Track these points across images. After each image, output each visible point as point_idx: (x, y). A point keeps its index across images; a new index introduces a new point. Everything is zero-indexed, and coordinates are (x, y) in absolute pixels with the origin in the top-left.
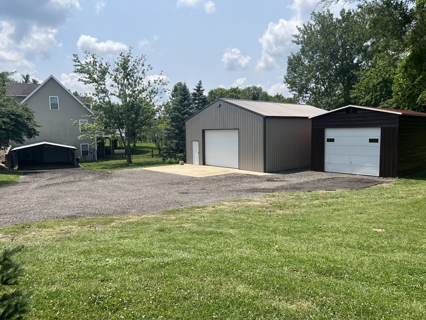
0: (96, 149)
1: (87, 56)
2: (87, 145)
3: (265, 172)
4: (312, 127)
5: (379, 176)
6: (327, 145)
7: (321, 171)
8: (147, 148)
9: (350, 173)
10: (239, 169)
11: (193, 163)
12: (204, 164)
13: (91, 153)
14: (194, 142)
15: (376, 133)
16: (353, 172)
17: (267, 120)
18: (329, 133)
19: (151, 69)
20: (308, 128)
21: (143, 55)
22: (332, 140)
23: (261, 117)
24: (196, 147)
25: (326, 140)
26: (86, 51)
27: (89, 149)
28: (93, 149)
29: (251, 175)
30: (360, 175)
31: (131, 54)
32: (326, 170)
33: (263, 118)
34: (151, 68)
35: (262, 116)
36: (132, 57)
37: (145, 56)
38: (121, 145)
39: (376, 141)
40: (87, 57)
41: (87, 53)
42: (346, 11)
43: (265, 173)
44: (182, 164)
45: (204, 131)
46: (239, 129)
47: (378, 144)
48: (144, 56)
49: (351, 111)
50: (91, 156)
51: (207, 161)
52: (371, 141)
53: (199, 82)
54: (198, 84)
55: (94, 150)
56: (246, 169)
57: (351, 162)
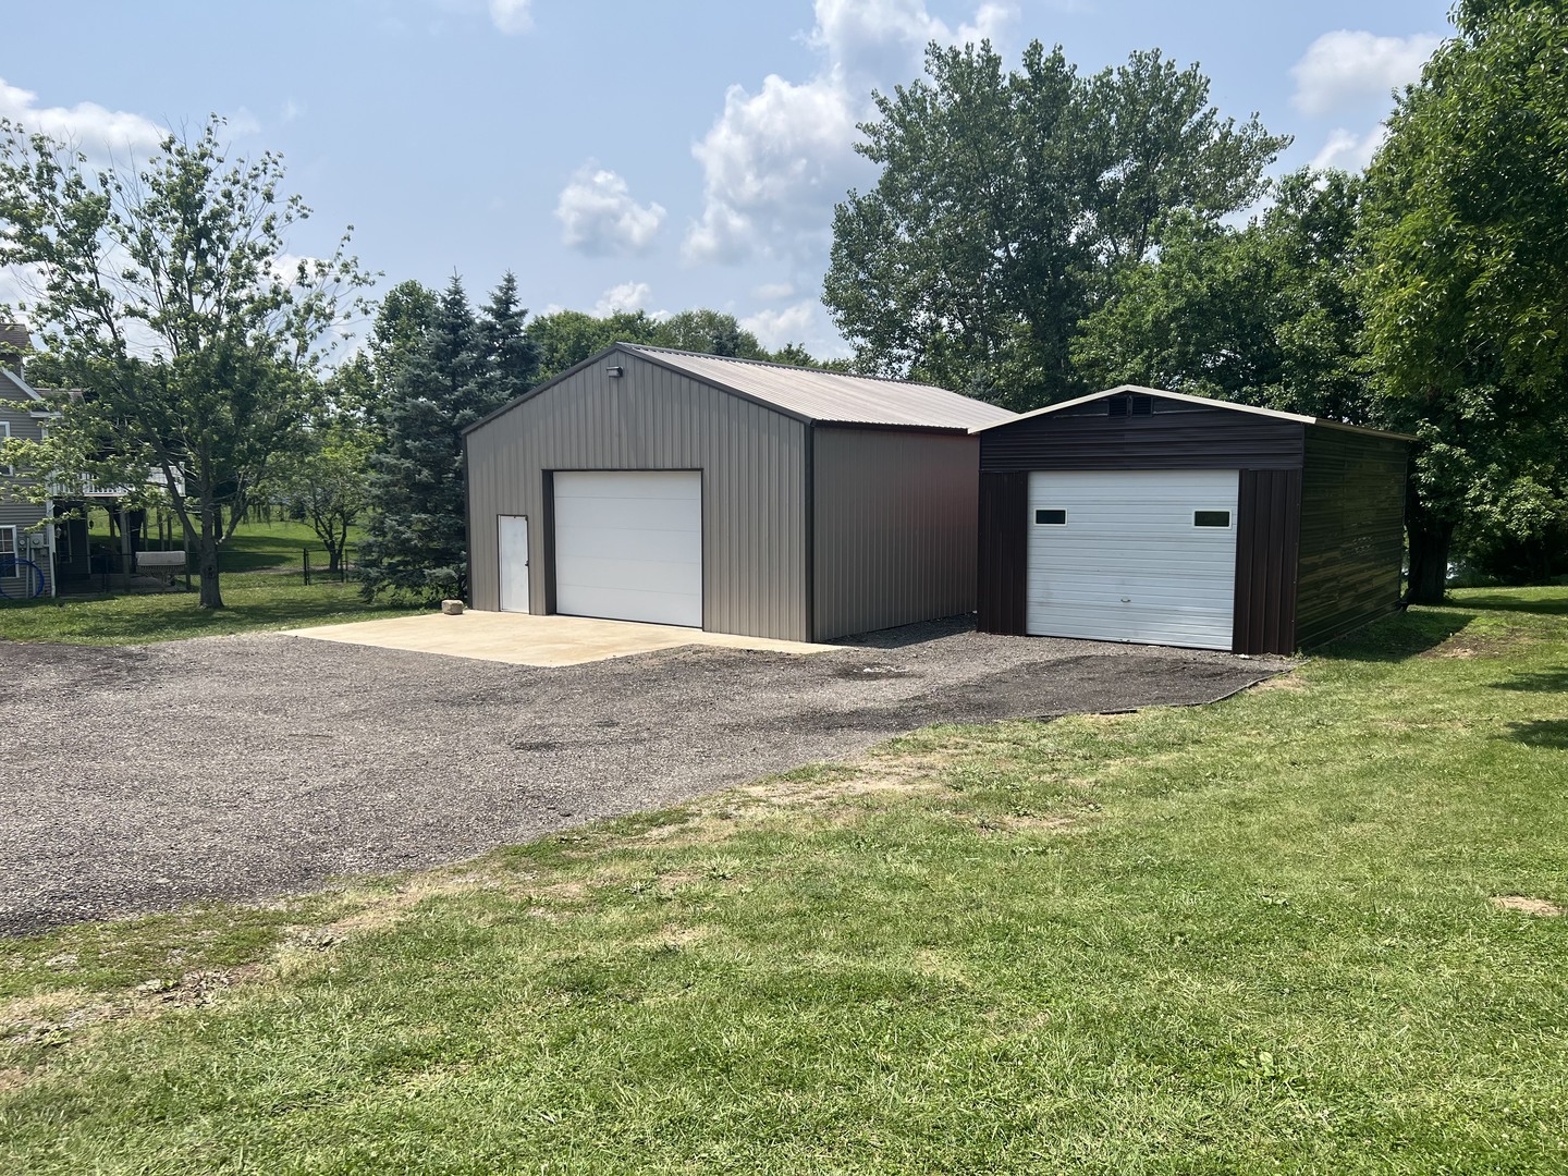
0: (53, 549)
1: (11, 142)
2: (11, 530)
3: (812, 639)
4: (981, 468)
5: (1230, 648)
6: (1039, 533)
7: (1015, 634)
8: (278, 546)
9: (1125, 640)
10: (703, 628)
11: (504, 604)
12: (552, 610)
13: (30, 564)
14: (505, 522)
15: (1222, 491)
16: (1136, 634)
17: (817, 435)
18: (1047, 490)
19: (305, 216)
20: (966, 472)
21: (268, 154)
22: (1056, 517)
23: (795, 425)
24: (514, 539)
25: (1033, 517)
26: (4, 121)
27: (19, 550)
28: (37, 550)
29: (762, 652)
30: (1161, 646)
31: (216, 144)
32: (1033, 628)
33: (803, 426)
34: (305, 211)
35: (800, 421)
36: (220, 161)
37: (279, 160)
38: (165, 532)
39: (1219, 519)
40: (12, 148)
41: (11, 128)
42: (1047, 53)
43: (812, 642)
44: (457, 611)
45: (548, 477)
46: (701, 470)
47: (1229, 533)
48: (274, 156)
49: (1130, 407)
50: (30, 581)
51: (565, 598)
52: (1203, 519)
53: (506, 280)
54: (501, 289)
55: (43, 552)
56: (736, 629)
57: (1130, 597)
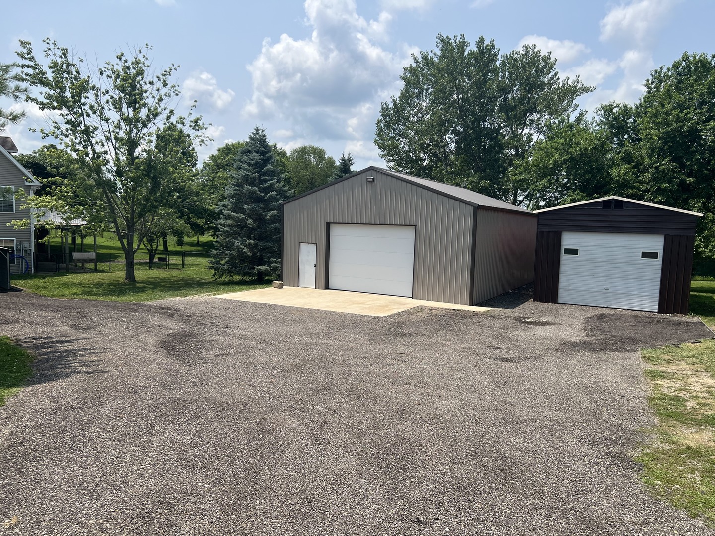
0: (33, 250)
1: (49, 49)
2: (13, 240)
3: (471, 304)
4: (538, 228)
5: (657, 311)
6: (565, 258)
7: (552, 302)
9: (606, 306)
10: (412, 298)
11: (300, 284)
12: (327, 287)
13: (22, 257)
14: (303, 247)
15: (656, 243)
16: (611, 304)
17: (480, 213)
18: (569, 240)
19: (177, 95)
21: (173, 65)
22: (575, 252)
23: (469, 207)
24: (308, 255)
25: (562, 251)
26: (47, 39)
27: (17, 250)
28: (26, 251)
30: (623, 309)
31: (147, 59)
32: (560, 300)
33: (473, 208)
34: (177, 92)
35: (472, 206)
36: (149, 67)
37: (178, 68)
39: (654, 255)
40: (49, 52)
41: (50, 42)
44: (281, 287)
45: (328, 225)
46: (415, 226)
47: (659, 261)
48: (176, 66)
49: (613, 206)
50: (22, 266)
51: (332, 282)
52: (645, 255)
54: (253, 133)
55: (29, 252)
56: (431, 298)
57: (609, 287)
